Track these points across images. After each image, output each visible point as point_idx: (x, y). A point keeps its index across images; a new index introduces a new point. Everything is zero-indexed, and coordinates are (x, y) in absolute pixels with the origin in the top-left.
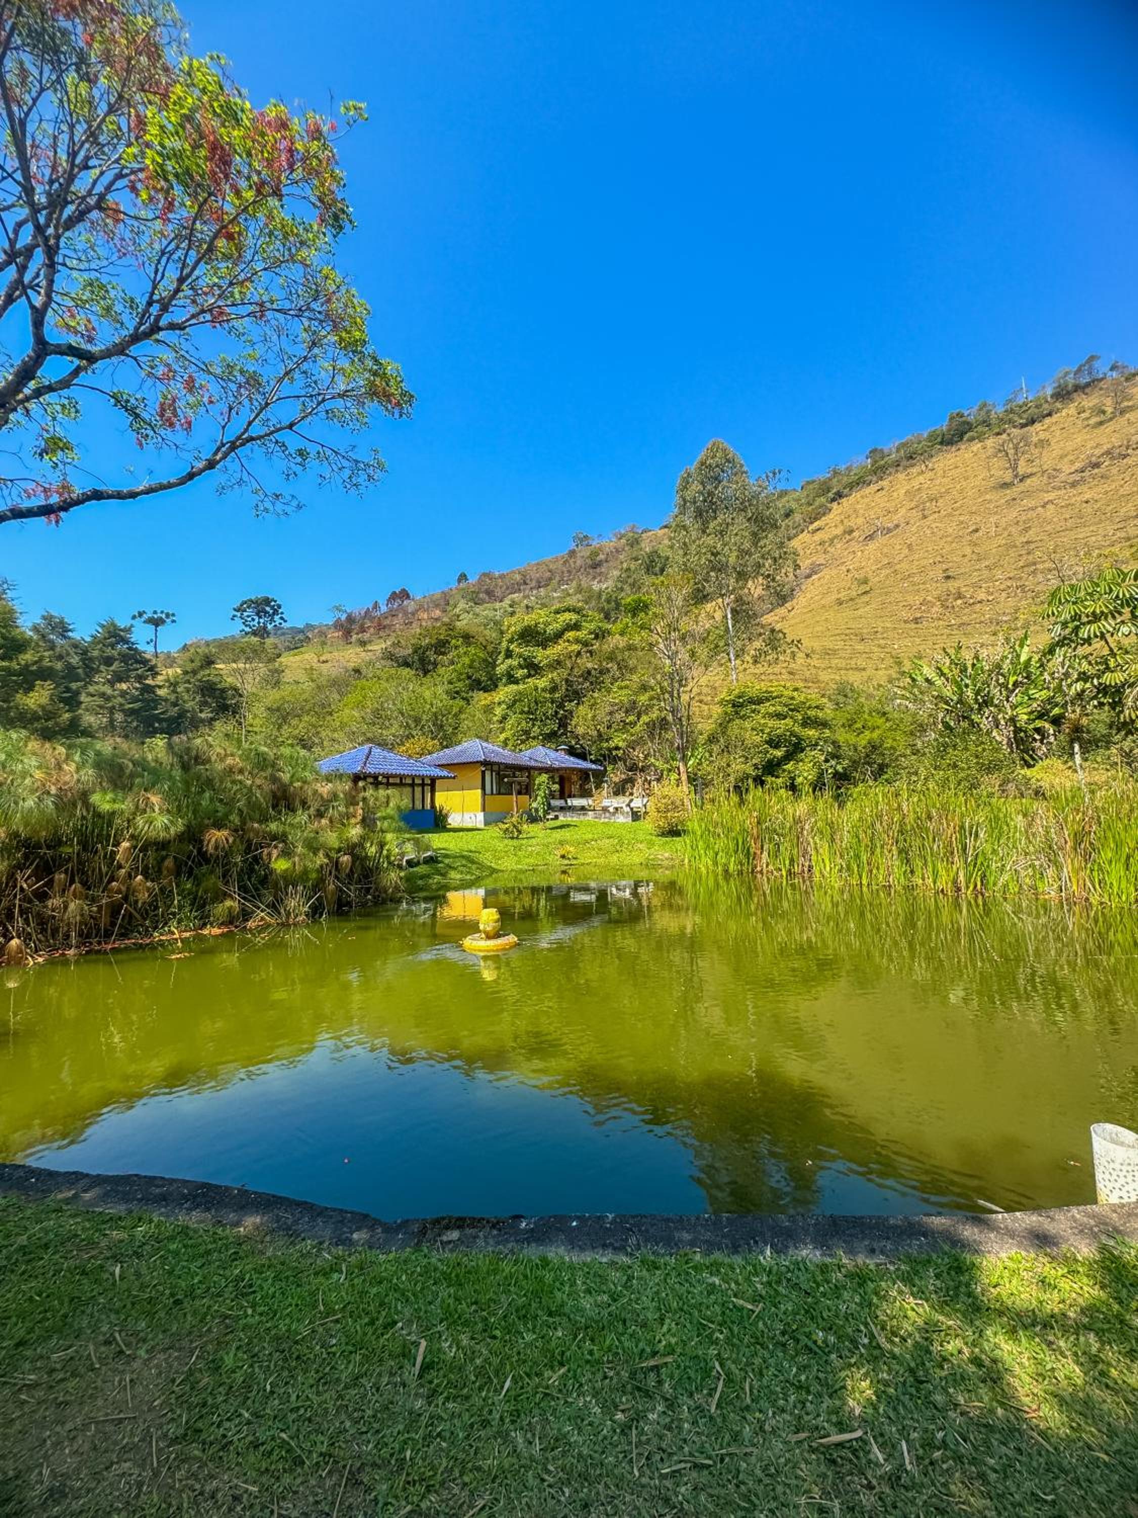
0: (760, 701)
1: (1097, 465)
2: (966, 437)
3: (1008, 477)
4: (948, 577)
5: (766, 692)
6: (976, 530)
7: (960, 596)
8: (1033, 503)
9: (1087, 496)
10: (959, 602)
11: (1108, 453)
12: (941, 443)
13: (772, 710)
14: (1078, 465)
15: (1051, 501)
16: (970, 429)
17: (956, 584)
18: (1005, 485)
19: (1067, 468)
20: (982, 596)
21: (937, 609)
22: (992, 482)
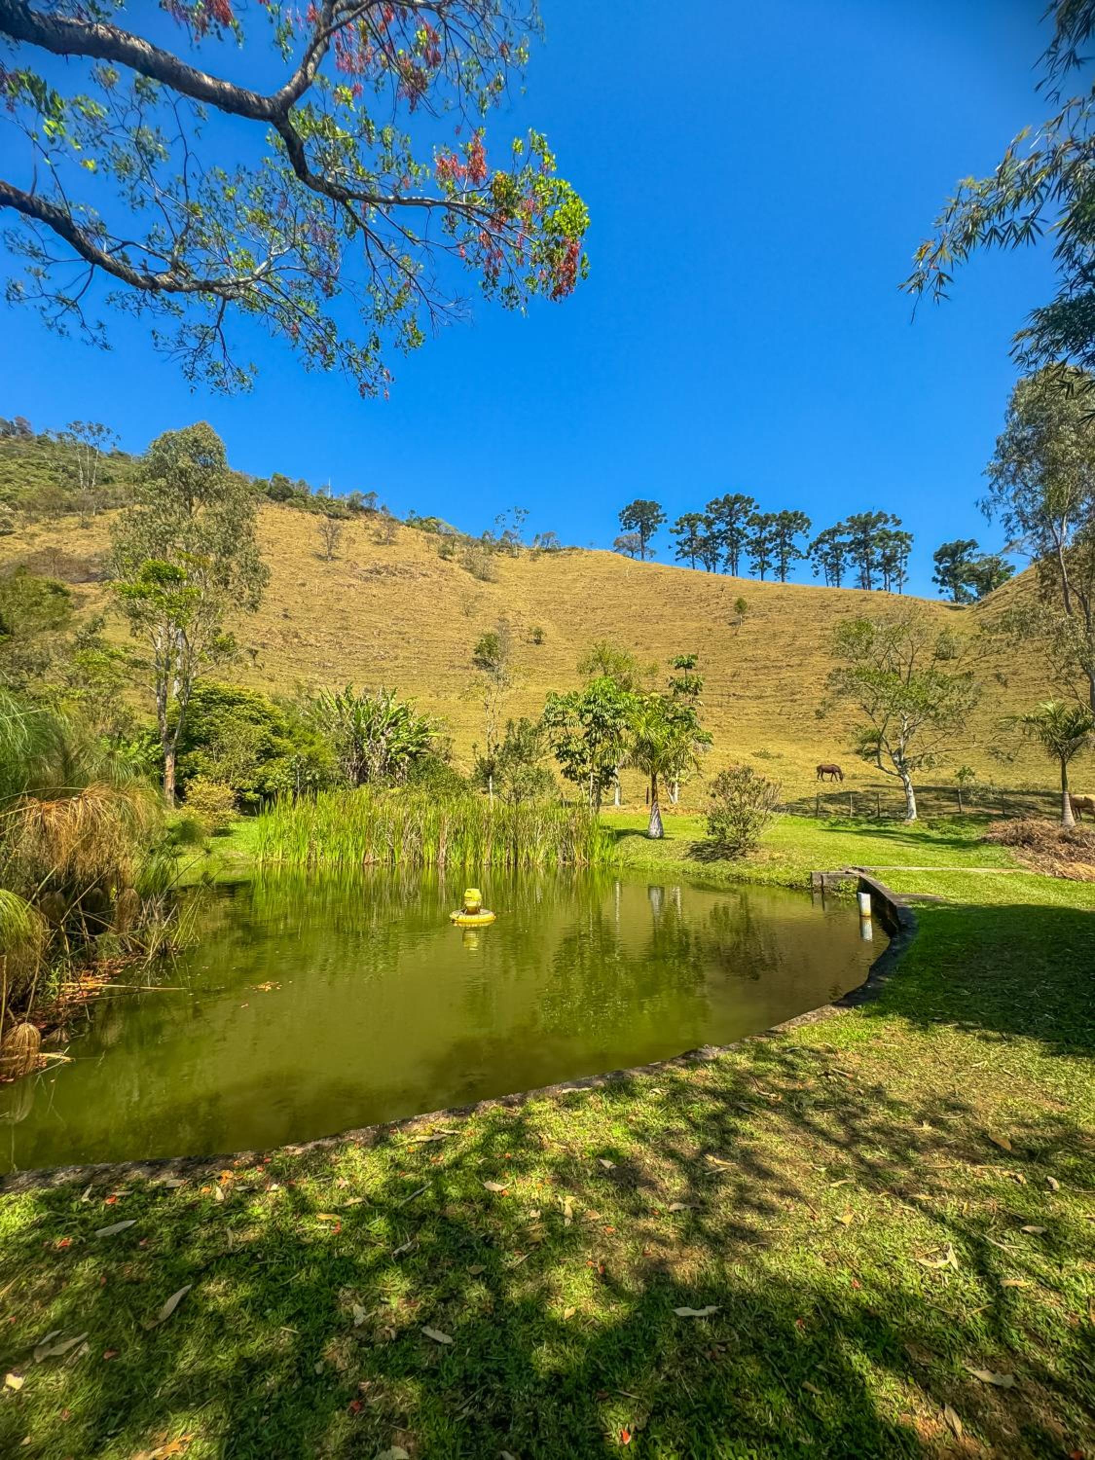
0: (232, 703)
1: (379, 573)
2: (289, 500)
3: (323, 551)
4: (286, 616)
5: (240, 694)
6: (303, 585)
7: (297, 636)
8: (341, 581)
9: (375, 592)
10: (296, 640)
11: (386, 567)
12: (268, 494)
13: (246, 712)
14: (368, 567)
15: (353, 586)
16: (291, 496)
17: (293, 624)
18: (320, 557)
19: (363, 567)
20: (312, 641)
21: (279, 640)
22: (309, 550)
